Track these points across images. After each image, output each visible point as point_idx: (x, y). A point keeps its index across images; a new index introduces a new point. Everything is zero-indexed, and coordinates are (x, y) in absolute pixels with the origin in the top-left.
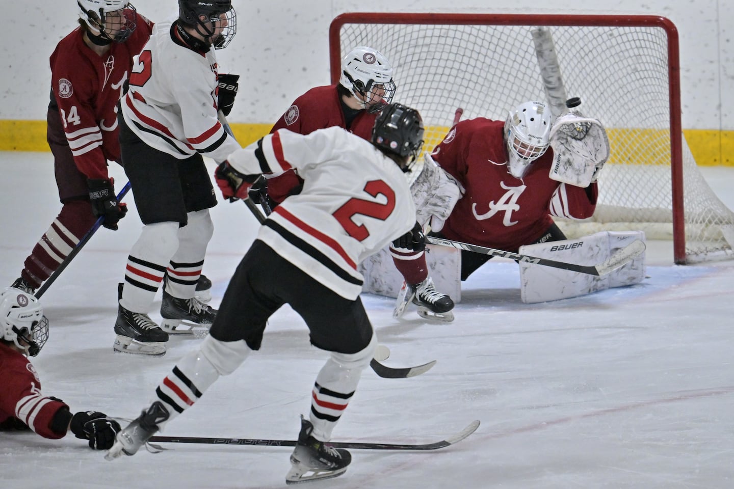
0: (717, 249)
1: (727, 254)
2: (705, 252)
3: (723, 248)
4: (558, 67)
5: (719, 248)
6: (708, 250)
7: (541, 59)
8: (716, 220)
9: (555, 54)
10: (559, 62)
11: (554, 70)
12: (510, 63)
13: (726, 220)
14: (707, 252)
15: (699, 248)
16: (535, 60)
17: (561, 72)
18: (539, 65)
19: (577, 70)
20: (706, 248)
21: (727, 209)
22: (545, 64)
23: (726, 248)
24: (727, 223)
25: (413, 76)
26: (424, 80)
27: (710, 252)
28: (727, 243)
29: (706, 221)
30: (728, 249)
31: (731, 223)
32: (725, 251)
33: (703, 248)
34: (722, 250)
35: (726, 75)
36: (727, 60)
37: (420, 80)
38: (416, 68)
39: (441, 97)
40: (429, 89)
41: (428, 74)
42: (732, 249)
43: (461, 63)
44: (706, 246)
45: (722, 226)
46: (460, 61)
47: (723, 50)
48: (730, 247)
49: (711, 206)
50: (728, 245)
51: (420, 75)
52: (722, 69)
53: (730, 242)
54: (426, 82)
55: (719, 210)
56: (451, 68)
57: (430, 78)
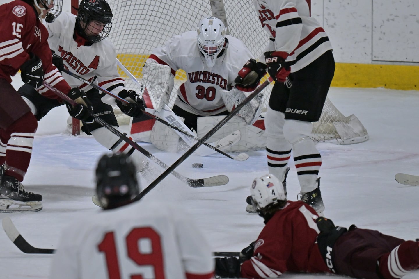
0: (332, 138)
1: (338, 141)
2: (323, 140)
3: (335, 138)
4: (225, 12)
5: (333, 137)
6: (325, 138)
7: (213, 7)
8: (331, 118)
9: (223, 3)
10: (225, 9)
11: (223, 14)
12: (192, 8)
13: (338, 119)
14: (325, 140)
15: (320, 137)
16: (209, 6)
17: (227, 16)
18: (212, 11)
19: (238, 15)
20: (324, 137)
21: (339, 112)
22: (216, 10)
23: (338, 137)
24: (338, 121)
25: (127, 16)
26: (134, 19)
27: (327, 140)
28: (338, 134)
29: (325, 119)
30: (339, 138)
31: (341, 121)
32: (337, 140)
33: (322, 137)
34: (335, 139)
35: (327, 24)
36: (329, 14)
37: (131, 19)
38: (129, 10)
39: (145, 30)
40: (137, 25)
41: (136, 15)
42: (342, 138)
43: (159, 7)
44: (324, 136)
45: (335, 123)
46: (159, 6)
47: (327, 8)
48: (340, 137)
49: (328, 109)
50: (339, 136)
51: (131, 15)
52: (325, 20)
53: (340, 134)
54: (135, 20)
55: (333, 112)
56: (152, 11)
57: (138, 17)
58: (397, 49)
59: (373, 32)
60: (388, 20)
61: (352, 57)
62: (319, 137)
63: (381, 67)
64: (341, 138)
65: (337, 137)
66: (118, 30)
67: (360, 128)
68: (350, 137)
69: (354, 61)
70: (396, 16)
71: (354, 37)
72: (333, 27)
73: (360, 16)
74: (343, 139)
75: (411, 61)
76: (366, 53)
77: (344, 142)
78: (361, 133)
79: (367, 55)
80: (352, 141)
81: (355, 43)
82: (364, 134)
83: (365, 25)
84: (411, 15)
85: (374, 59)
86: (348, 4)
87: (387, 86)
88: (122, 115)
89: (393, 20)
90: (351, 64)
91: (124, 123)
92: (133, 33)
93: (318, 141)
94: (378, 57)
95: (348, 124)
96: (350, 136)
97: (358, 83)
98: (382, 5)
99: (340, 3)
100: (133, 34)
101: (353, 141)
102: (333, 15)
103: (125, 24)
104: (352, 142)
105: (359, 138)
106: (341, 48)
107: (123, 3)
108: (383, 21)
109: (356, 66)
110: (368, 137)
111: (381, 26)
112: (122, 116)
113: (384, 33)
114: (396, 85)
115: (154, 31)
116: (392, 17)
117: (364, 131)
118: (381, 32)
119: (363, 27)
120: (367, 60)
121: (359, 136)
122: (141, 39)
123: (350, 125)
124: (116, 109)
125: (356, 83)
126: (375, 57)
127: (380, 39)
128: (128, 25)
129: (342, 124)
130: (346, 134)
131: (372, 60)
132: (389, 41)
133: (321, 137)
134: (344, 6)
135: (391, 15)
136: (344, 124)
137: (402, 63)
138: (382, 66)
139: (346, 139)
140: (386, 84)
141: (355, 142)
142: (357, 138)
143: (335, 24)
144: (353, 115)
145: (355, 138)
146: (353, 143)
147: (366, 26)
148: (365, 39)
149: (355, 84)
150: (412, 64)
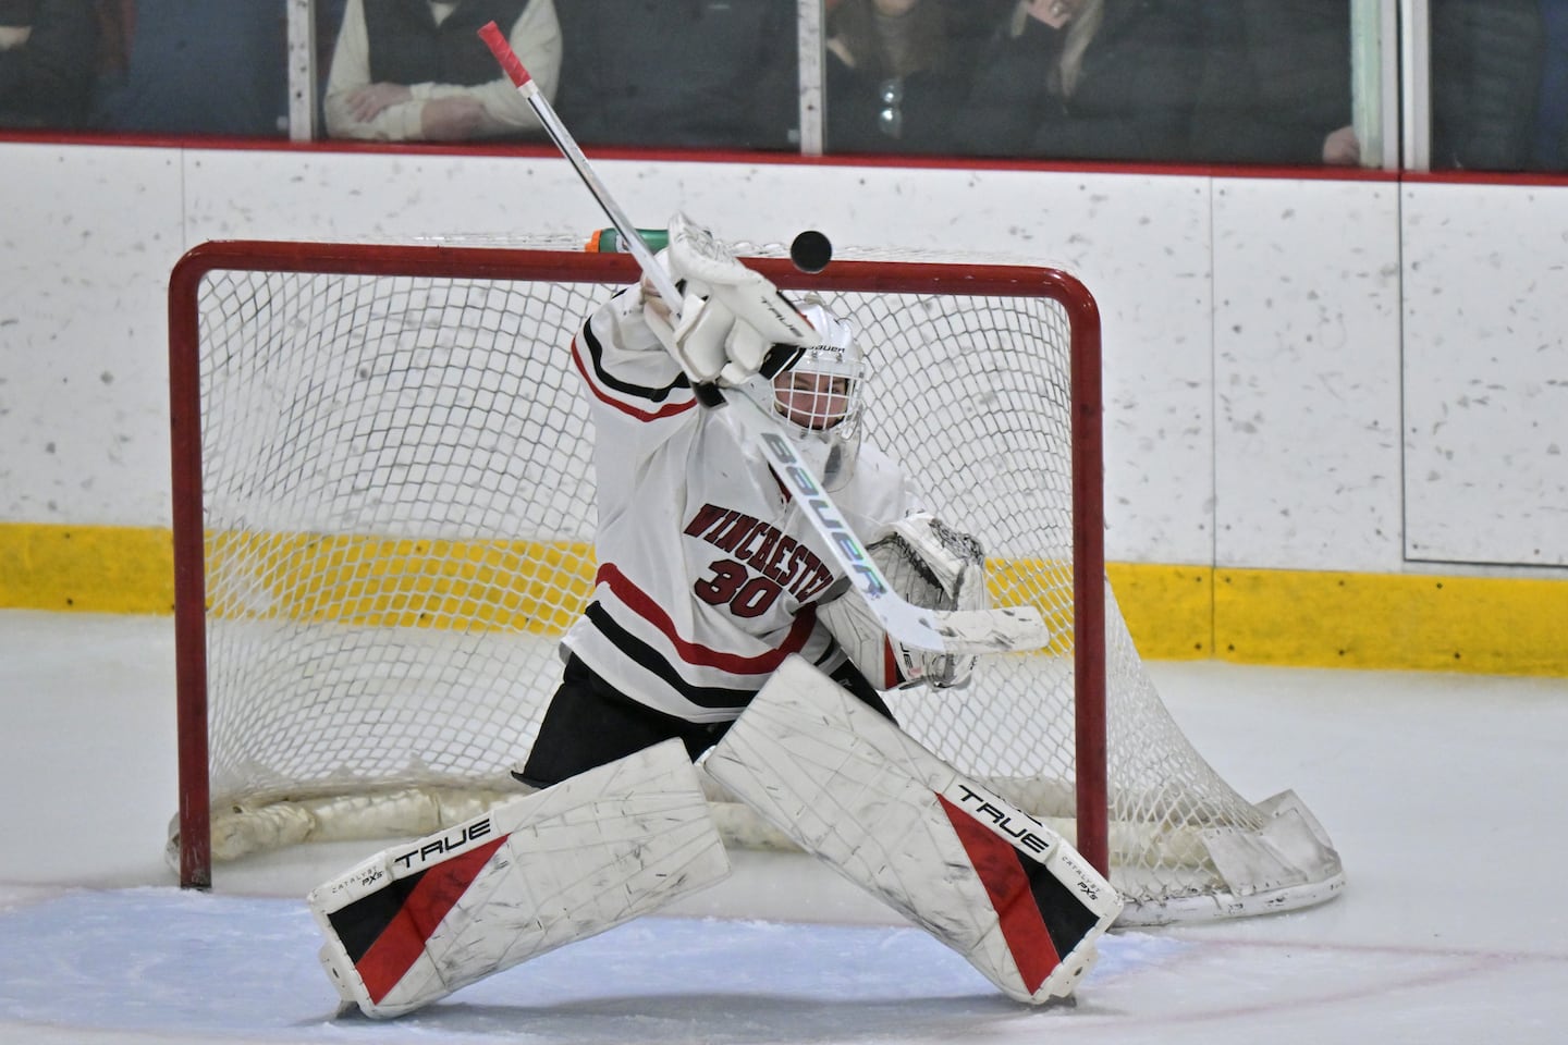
0: (1194, 890)
1: (1219, 906)
2: (1161, 898)
3: (1208, 889)
5: (1200, 888)
6: (1168, 893)
8: (1193, 813)
13: (1219, 815)
14: (1166, 898)
15: (1146, 888)
20: (1164, 887)
23: (1218, 888)
24: (1220, 823)
25: (395, 410)
26: (423, 423)
27: (1175, 898)
28: (1220, 876)
29: (1167, 816)
30: (1223, 892)
31: (1230, 823)
32: (1214, 898)
33: (1155, 888)
34: (1207, 895)
35: (1230, 419)
36: (1235, 380)
37: (411, 422)
38: (402, 389)
39: (466, 467)
40: (436, 446)
41: (432, 407)
42: (1233, 891)
43: (522, 378)
44: (1164, 883)
45: (1208, 830)
46: (520, 374)
47: (1225, 355)
48: (1228, 887)
49: (1179, 776)
50: (1223, 881)
51: (413, 408)
52: (1220, 403)
53: (1228, 875)
54: (428, 428)
55: (1199, 786)
56: (495, 393)
57: (439, 416)
58: (1500, 516)
59: (1407, 450)
60: (1464, 402)
61: (1325, 545)
62: (1142, 887)
63: (1439, 586)
64: (1229, 892)
65: (1214, 886)
66: (360, 465)
67: (1309, 851)
68: (1267, 885)
69: (1337, 563)
70: (1495, 387)
71: (1332, 470)
72: (1250, 429)
73: (1356, 387)
74: (1240, 894)
75: (1554, 561)
76: (1379, 532)
77: (1241, 905)
78: (1313, 867)
79: (1386, 539)
80: (1276, 903)
81: (1338, 492)
82: (1326, 871)
83: (1376, 423)
84: (1552, 383)
85: (1411, 554)
86: (1309, 339)
87: (1464, 658)
88: (389, 799)
89: (1482, 402)
90: (1322, 572)
91: (397, 830)
92: (420, 481)
93: (1140, 905)
94: (1426, 547)
95: (1261, 834)
96: (1267, 880)
97: (1351, 650)
98: (1438, 342)
99: (1278, 334)
100: (421, 484)
101: (1278, 900)
102: (1252, 385)
103: (387, 444)
104: (1275, 907)
105: (1304, 889)
106: (1285, 513)
107: (380, 359)
108: (1445, 407)
109: (1341, 583)
110: (1343, 883)
111: (1437, 425)
112: (391, 804)
113: (1449, 455)
114: (1497, 654)
115: (503, 474)
116: (1476, 393)
117: (1329, 859)
118: (1438, 450)
119: (1369, 428)
120: (1385, 560)
121: (1306, 879)
122: (453, 501)
123: (1270, 838)
124: (364, 774)
125: (1344, 648)
126: (1415, 547)
127: (1434, 477)
128: (399, 447)
129: (1234, 833)
130: (1253, 875)
131: (1405, 560)
132: (1469, 485)
133: (1150, 887)
134: (1291, 349)
135: (1475, 382)
136: (1246, 836)
137: (1521, 571)
138: (1441, 582)
139: (1252, 895)
140: (1461, 653)
141: (1286, 905)
142: (1296, 888)
143: (1258, 417)
144: (1290, 792)
145: (1286, 890)
146: (1278, 908)
147: (1380, 426)
148: (1376, 477)
149: (1342, 653)
150: (1558, 572)
